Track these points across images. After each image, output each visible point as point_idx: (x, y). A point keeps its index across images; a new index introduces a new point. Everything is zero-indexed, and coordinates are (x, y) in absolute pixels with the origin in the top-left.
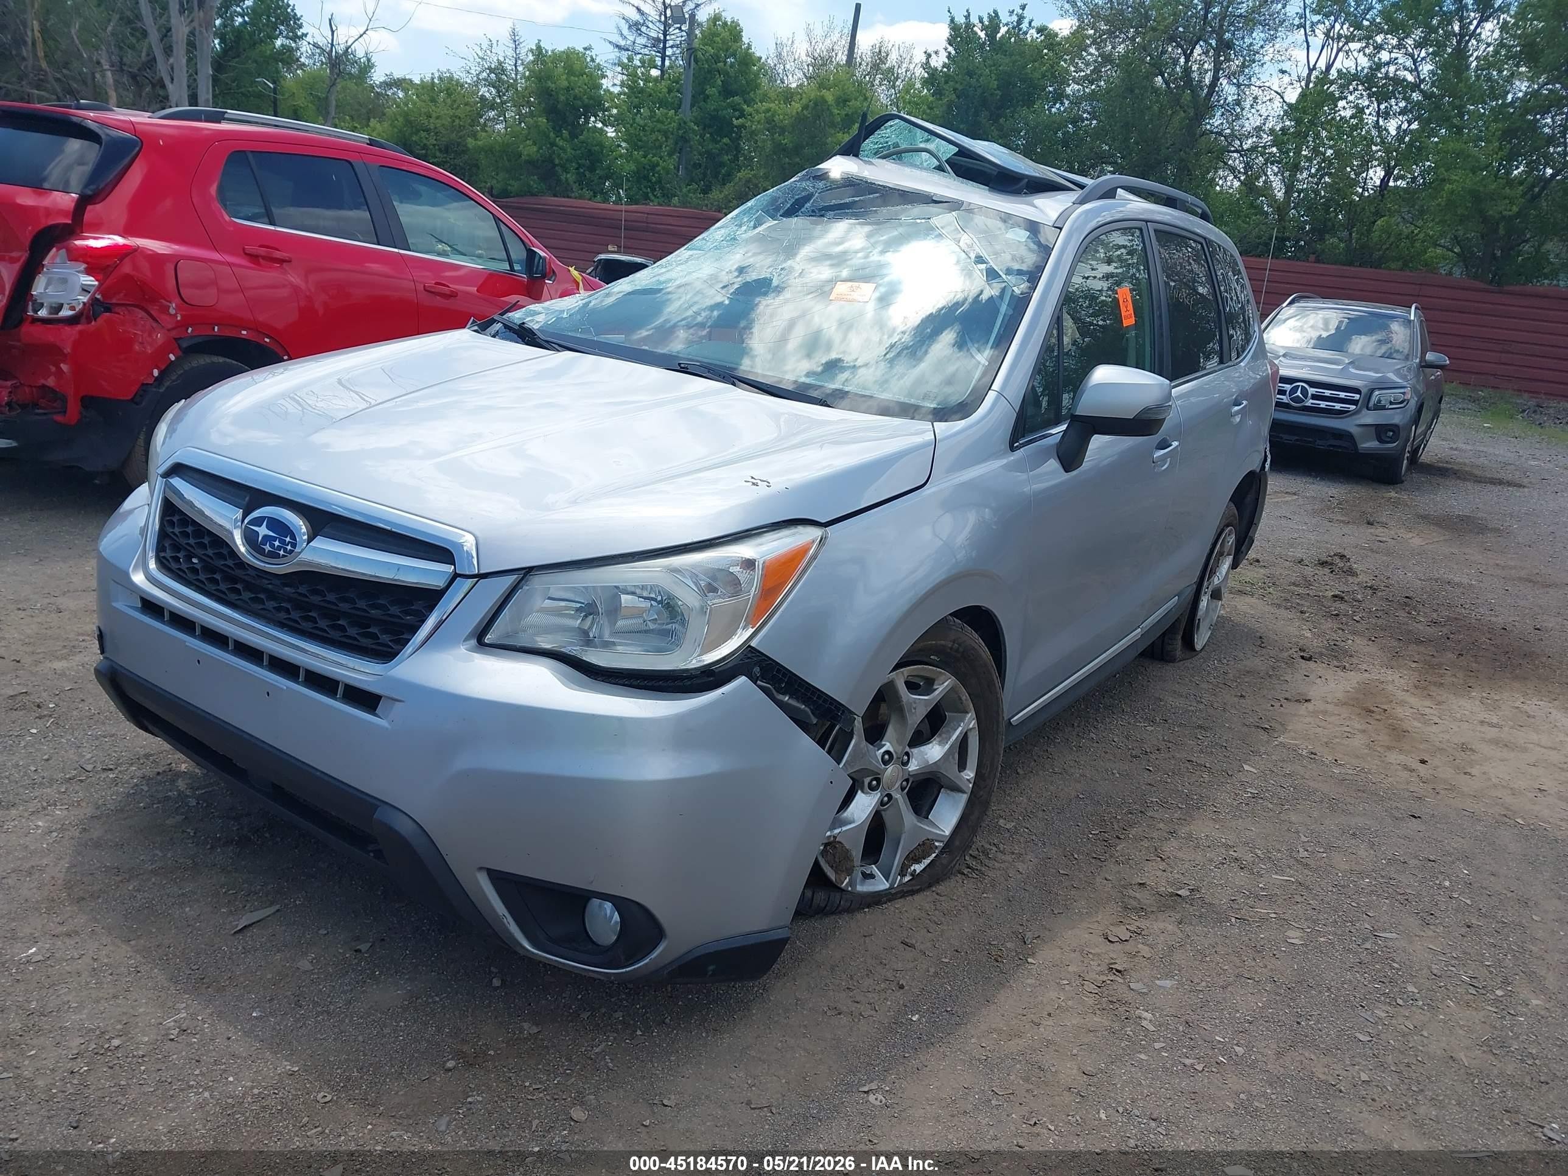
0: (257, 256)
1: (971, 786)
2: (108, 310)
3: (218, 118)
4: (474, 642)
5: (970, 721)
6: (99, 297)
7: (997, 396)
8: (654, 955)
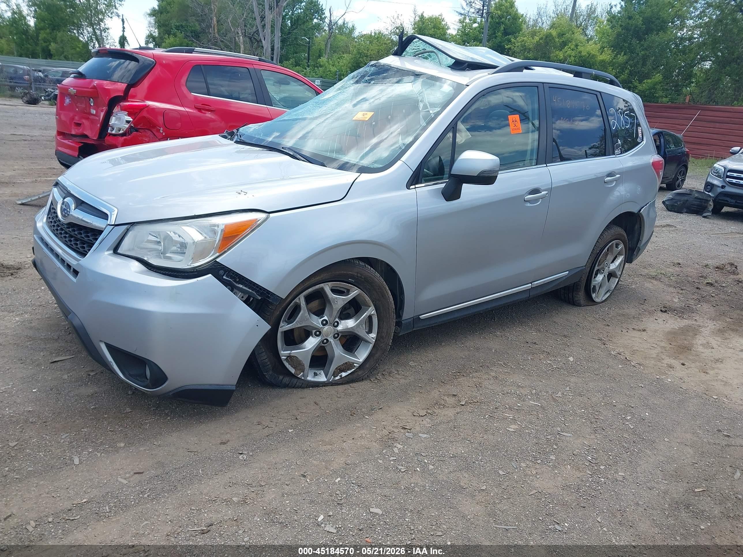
0: (201, 109)
1: (374, 340)
2: (137, 131)
3: (191, 51)
4: (112, 252)
5: (371, 311)
6: (132, 125)
7: (402, 163)
8: (163, 386)
